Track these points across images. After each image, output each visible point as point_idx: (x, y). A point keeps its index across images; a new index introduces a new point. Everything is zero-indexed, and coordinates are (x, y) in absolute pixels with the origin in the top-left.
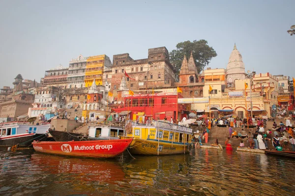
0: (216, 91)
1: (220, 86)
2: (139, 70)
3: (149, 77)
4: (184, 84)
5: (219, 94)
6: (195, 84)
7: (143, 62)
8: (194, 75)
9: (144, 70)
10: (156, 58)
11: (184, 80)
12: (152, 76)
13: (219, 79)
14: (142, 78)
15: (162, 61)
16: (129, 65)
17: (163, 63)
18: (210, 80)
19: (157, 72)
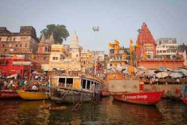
0: (57, 58)
1: (60, 55)
2: (12, 40)
3: (19, 46)
4: (41, 52)
5: (59, 60)
6: (47, 53)
7: (16, 34)
8: (47, 47)
9: (16, 40)
10: (25, 33)
11: (41, 50)
12: (21, 45)
13: (59, 51)
14: (14, 46)
15: (29, 35)
16: (6, 36)
17: (30, 37)
18: (55, 51)
19: (25, 43)
